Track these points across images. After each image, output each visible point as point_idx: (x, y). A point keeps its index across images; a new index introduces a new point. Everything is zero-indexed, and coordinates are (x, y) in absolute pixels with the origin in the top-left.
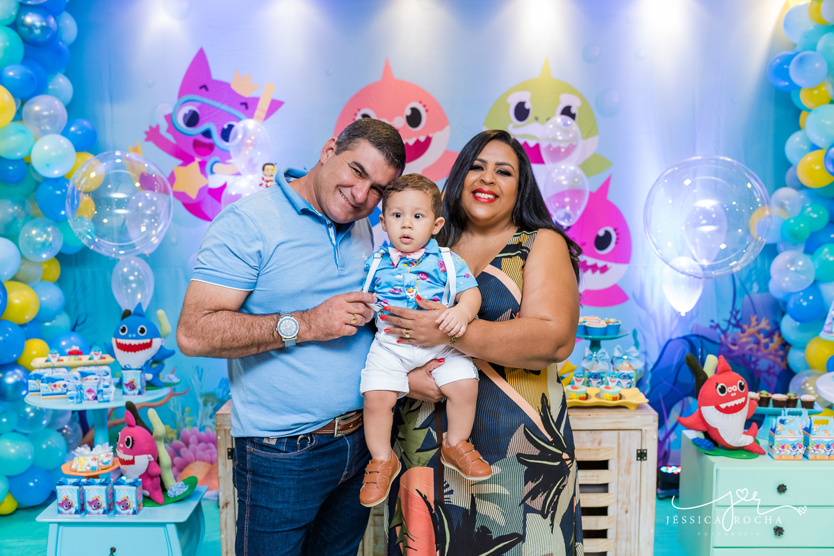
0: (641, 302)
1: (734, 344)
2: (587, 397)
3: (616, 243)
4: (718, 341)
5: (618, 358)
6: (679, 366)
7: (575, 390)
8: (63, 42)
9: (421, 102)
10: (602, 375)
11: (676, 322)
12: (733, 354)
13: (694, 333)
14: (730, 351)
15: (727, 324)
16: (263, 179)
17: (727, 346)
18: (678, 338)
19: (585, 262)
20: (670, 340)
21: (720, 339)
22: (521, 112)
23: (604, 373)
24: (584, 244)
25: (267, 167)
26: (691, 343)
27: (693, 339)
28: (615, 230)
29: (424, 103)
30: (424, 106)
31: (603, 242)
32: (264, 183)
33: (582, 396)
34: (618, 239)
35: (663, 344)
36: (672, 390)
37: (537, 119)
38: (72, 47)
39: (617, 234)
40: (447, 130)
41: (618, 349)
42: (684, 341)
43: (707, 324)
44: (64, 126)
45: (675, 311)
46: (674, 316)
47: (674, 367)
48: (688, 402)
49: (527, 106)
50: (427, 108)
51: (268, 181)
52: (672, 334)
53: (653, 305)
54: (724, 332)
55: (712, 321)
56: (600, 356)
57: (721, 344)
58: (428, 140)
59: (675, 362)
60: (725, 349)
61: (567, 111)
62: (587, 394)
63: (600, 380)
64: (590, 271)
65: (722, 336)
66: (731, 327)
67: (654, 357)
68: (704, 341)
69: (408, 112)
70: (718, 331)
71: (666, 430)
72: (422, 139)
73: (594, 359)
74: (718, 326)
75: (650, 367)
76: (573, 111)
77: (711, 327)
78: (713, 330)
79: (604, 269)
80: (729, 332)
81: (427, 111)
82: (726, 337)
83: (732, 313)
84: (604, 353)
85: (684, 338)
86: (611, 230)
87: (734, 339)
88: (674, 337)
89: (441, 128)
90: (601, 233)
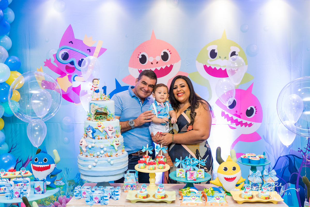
0: (267, 140)
1: (309, 159)
2: (252, 197)
3: (256, 113)
5: (266, 176)
6: (284, 169)
7: (246, 194)
8: (7, 21)
9: (168, 50)
10: (258, 184)
11: (283, 149)
12: (309, 164)
13: (291, 154)
14: (307, 162)
15: (306, 150)
16: (93, 87)
17: (306, 160)
18: (284, 156)
19: (242, 121)
20: (280, 157)
21: (303, 156)
22: (213, 54)
23: (259, 183)
24: (241, 114)
25: (95, 81)
26: (289, 158)
27: (290, 156)
28: (255, 107)
29: (169, 50)
30: (170, 51)
31: (250, 113)
32: (93, 88)
33: (250, 197)
34: (256, 111)
35: (277, 159)
36: (281, 179)
37: (220, 57)
38: (12, 24)
39: (256, 109)
40: (180, 62)
41: (266, 171)
43: (297, 150)
44: (6, 59)
45: (282, 144)
46: (282, 146)
47: (282, 169)
49: (216, 52)
50: (171, 52)
51: (95, 88)
52: (281, 154)
53: (272, 140)
54: (304, 153)
55: (299, 148)
56: (257, 174)
57: (303, 159)
58: (172, 66)
59: (282, 167)
60: (304, 161)
61: (233, 54)
62: (252, 196)
63: (257, 187)
64: (244, 126)
65: (304, 155)
68: (295, 157)
69: (163, 54)
70: (302, 153)
72: (169, 66)
73: (254, 176)
74: (302, 151)
76: (236, 54)
77: (299, 151)
78: (299, 153)
79: (250, 125)
80: (307, 153)
81: (171, 53)
82: (305, 155)
83: (308, 145)
84: (259, 173)
85: (286, 156)
86: (253, 107)
87: (309, 157)
88: (282, 156)
89: (177, 61)
90: (249, 109)
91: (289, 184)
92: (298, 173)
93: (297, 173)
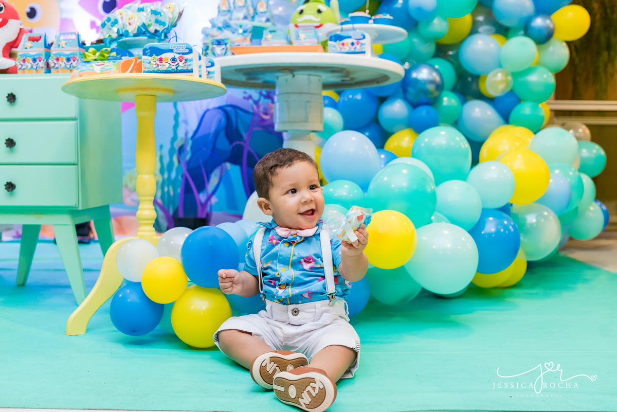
1: (266, 114)
4: (251, 111)
6: (217, 134)
12: (266, 123)
13: (229, 103)
14: (263, 120)
15: (259, 95)
17: (260, 116)
18: (215, 108)
20: (208, 110)
21: (253, 109)
26: (226, 112)
27: (228, 109)
35: (201, 113)
36: (211, 155)
42: (220, 111)
43: (241, 96)
47: (211, 136)
48: (226, 168)
52: (209, 104)
54: (256, 103)
55: (245, 93)
57: (254, 114)
59: (213, 129)
60: (257, 118)
65: (255, 106)
66: (262, 98)
67: (193, 125)
68: (238, 110)
70: (251, 101)
71: (207, 193)
74: (250, 97)
75: (190, 134)
77: (245, 98)
78: (245, 101)
80: (261, 102)
82: (258, 106)
85: (221, 108)
87: (265, 108)
88: (211, 108)
91: (228, 165)
92: (245, 142)
93: (242, 143)
